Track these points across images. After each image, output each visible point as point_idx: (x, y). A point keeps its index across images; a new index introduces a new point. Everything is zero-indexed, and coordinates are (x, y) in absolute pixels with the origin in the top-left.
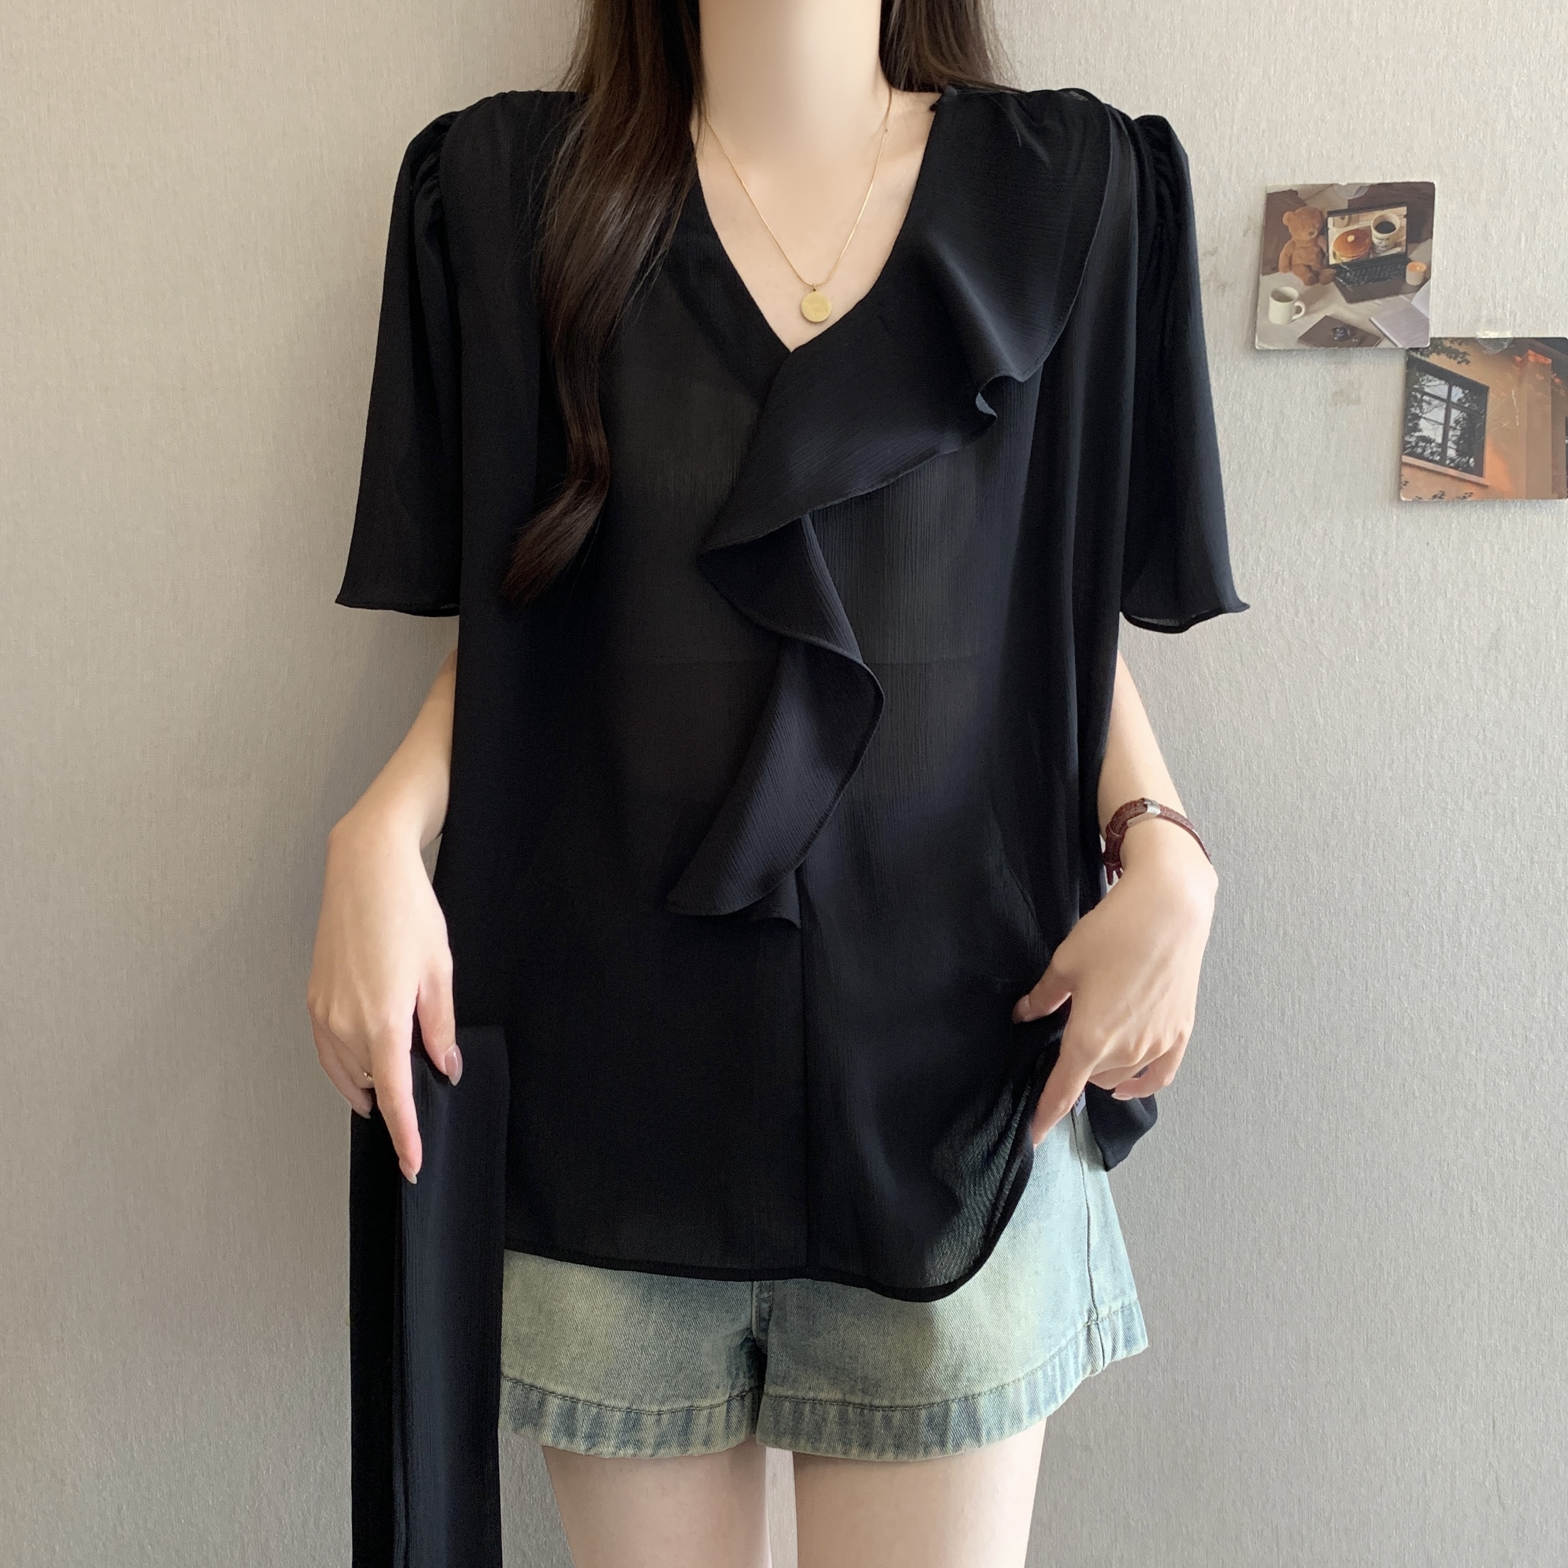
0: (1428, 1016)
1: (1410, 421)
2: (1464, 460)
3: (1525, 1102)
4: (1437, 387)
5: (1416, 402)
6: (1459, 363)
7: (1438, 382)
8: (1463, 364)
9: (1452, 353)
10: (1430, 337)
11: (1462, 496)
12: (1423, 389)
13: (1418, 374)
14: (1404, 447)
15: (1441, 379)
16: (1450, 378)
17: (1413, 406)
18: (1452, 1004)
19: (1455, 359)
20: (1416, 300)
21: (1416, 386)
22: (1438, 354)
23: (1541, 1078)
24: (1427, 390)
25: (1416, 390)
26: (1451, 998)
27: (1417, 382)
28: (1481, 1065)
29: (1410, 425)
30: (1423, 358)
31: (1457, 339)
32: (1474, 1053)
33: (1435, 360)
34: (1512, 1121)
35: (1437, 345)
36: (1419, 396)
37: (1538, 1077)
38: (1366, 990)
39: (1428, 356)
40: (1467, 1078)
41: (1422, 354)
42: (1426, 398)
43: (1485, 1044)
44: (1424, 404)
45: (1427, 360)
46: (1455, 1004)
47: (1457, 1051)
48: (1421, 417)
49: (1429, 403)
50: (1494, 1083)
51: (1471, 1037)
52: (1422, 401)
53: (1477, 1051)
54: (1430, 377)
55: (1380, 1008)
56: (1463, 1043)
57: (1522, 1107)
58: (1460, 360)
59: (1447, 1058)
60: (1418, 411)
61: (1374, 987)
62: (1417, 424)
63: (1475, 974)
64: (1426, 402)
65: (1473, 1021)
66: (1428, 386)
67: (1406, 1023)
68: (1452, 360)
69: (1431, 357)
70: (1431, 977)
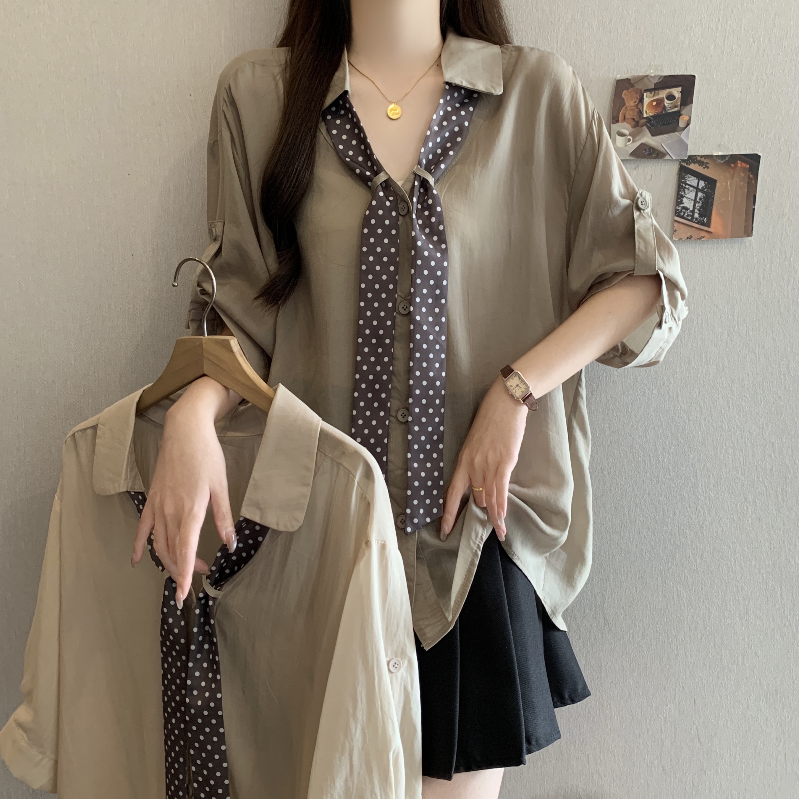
0: (647, 497)
1: (679, 198)
2: (702, 219)
3: (699, 540)
4: (692, 181)
5: (682, 188)
6: (704, 168)
7: (693, 178)
8: (706, 169)
9: (701, 163)
10: (689, 154)
11: (699, 238)
12: (686, 181)
13: (684, 174)
14: (676, 211)
15: (695, 176)
16: (699, 176)
17: (681, 191)
18: (659, 492)
19: (702, 166)
20: (683, 135)
21: (683, 181)
22: (694, 164)
23: (706, 528)
24: (688, 182)
25: (683, 182)
26: (658, 489)
27: (684, 178)
28: (676, 522)
29: (679, 200)
30: (687, 166)
31: (703, 156)
32: (672, 516)
33: (693, 167)
34: (694, 550)
35: (692, 159)
36: (684, 185)
37: (705, 529)
38: (617, 485)
39: (689, 165)
40: (670, 529)
41: (687, 164)
42: (687, 186)
43: (677, 511)
44: (686, 190)
45: (689, 167)
46: (660, 491)
47: (663, 515)
48: (684, 196)
49: (688, 189)
50: (683, 531)
51: (669, 508)
52: (685, 188)
53: (673, 515)
54: (690, 176)
55: (624, 494)
56: (666, 511)
57: (698, 543)
58: (704, 166)
59: (659, 518)
60: (683, 194)
61: (620, 483)
62: (682, 200)
63: (668, 476)
64: (687, 188)
65: (670, 500)
66: (688, 180)
67: (638, 501)
68: (701, 167)
69: (691, 165)
70: (647, 478)
